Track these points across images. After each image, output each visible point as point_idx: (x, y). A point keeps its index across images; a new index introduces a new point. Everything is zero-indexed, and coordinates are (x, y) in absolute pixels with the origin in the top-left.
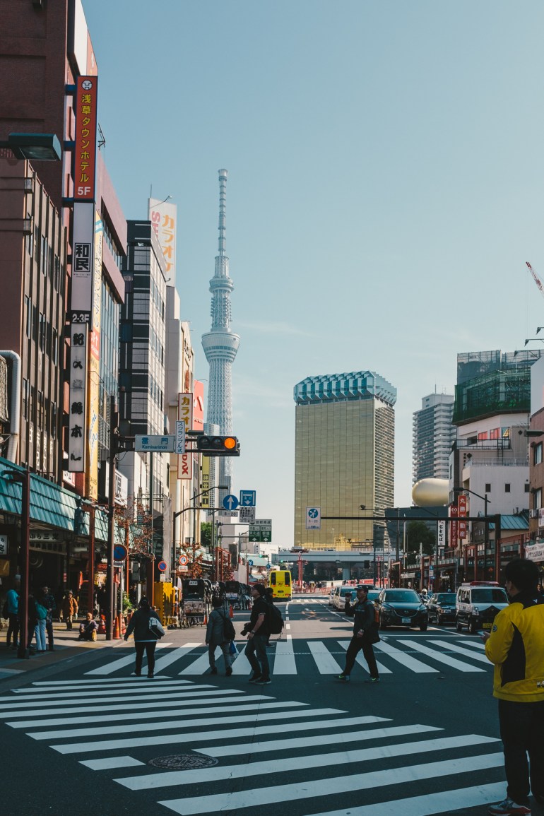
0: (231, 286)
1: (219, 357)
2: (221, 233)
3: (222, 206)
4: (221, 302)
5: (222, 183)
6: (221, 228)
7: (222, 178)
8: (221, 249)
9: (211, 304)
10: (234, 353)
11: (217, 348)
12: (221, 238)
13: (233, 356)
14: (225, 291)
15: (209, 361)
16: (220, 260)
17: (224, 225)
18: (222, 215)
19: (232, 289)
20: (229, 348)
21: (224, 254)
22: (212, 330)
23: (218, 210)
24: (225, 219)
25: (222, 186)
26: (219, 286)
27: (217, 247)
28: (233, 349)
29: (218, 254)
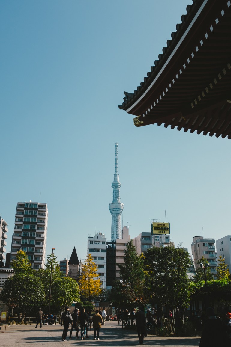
0: (120, 185)
1: (116, 213)
2: (116, 166)
3: (116, 156)
4: (117, 191)
5: (116, 148)
6: (116, 164)
7: (116, 146)
8: (116, 172)
9: (113, 192)
10: (122, 211)
11: (115, 209)
12: (116, 167)
13: (121, 212)
14: (119, 187)
15: (112, 214)
16: (116, 175)
17: (117, 163)
18: (116, 159)
19: (121, 186)
20: (120, 209)
21: (117, 173)
22: (113, 202)
23: (115, 157)
24: (117, 160)
25: (116, 149)
26: (115, 185)
27: (115, 171)
28: (121, 209)
29: (115, 173)
